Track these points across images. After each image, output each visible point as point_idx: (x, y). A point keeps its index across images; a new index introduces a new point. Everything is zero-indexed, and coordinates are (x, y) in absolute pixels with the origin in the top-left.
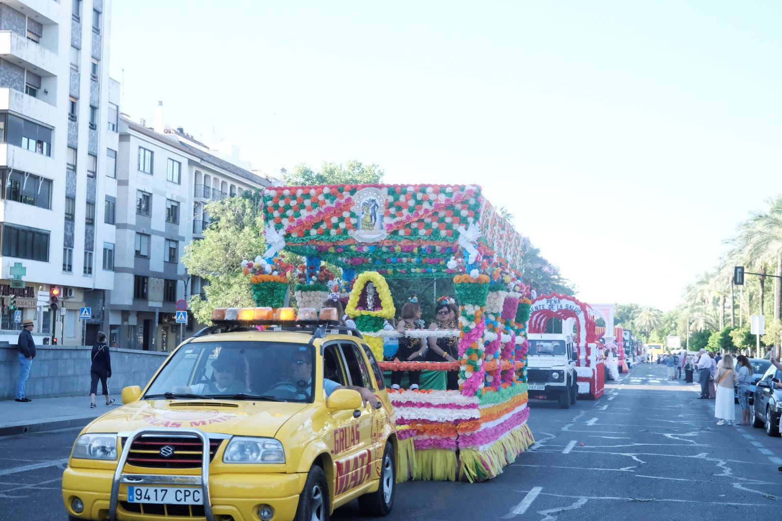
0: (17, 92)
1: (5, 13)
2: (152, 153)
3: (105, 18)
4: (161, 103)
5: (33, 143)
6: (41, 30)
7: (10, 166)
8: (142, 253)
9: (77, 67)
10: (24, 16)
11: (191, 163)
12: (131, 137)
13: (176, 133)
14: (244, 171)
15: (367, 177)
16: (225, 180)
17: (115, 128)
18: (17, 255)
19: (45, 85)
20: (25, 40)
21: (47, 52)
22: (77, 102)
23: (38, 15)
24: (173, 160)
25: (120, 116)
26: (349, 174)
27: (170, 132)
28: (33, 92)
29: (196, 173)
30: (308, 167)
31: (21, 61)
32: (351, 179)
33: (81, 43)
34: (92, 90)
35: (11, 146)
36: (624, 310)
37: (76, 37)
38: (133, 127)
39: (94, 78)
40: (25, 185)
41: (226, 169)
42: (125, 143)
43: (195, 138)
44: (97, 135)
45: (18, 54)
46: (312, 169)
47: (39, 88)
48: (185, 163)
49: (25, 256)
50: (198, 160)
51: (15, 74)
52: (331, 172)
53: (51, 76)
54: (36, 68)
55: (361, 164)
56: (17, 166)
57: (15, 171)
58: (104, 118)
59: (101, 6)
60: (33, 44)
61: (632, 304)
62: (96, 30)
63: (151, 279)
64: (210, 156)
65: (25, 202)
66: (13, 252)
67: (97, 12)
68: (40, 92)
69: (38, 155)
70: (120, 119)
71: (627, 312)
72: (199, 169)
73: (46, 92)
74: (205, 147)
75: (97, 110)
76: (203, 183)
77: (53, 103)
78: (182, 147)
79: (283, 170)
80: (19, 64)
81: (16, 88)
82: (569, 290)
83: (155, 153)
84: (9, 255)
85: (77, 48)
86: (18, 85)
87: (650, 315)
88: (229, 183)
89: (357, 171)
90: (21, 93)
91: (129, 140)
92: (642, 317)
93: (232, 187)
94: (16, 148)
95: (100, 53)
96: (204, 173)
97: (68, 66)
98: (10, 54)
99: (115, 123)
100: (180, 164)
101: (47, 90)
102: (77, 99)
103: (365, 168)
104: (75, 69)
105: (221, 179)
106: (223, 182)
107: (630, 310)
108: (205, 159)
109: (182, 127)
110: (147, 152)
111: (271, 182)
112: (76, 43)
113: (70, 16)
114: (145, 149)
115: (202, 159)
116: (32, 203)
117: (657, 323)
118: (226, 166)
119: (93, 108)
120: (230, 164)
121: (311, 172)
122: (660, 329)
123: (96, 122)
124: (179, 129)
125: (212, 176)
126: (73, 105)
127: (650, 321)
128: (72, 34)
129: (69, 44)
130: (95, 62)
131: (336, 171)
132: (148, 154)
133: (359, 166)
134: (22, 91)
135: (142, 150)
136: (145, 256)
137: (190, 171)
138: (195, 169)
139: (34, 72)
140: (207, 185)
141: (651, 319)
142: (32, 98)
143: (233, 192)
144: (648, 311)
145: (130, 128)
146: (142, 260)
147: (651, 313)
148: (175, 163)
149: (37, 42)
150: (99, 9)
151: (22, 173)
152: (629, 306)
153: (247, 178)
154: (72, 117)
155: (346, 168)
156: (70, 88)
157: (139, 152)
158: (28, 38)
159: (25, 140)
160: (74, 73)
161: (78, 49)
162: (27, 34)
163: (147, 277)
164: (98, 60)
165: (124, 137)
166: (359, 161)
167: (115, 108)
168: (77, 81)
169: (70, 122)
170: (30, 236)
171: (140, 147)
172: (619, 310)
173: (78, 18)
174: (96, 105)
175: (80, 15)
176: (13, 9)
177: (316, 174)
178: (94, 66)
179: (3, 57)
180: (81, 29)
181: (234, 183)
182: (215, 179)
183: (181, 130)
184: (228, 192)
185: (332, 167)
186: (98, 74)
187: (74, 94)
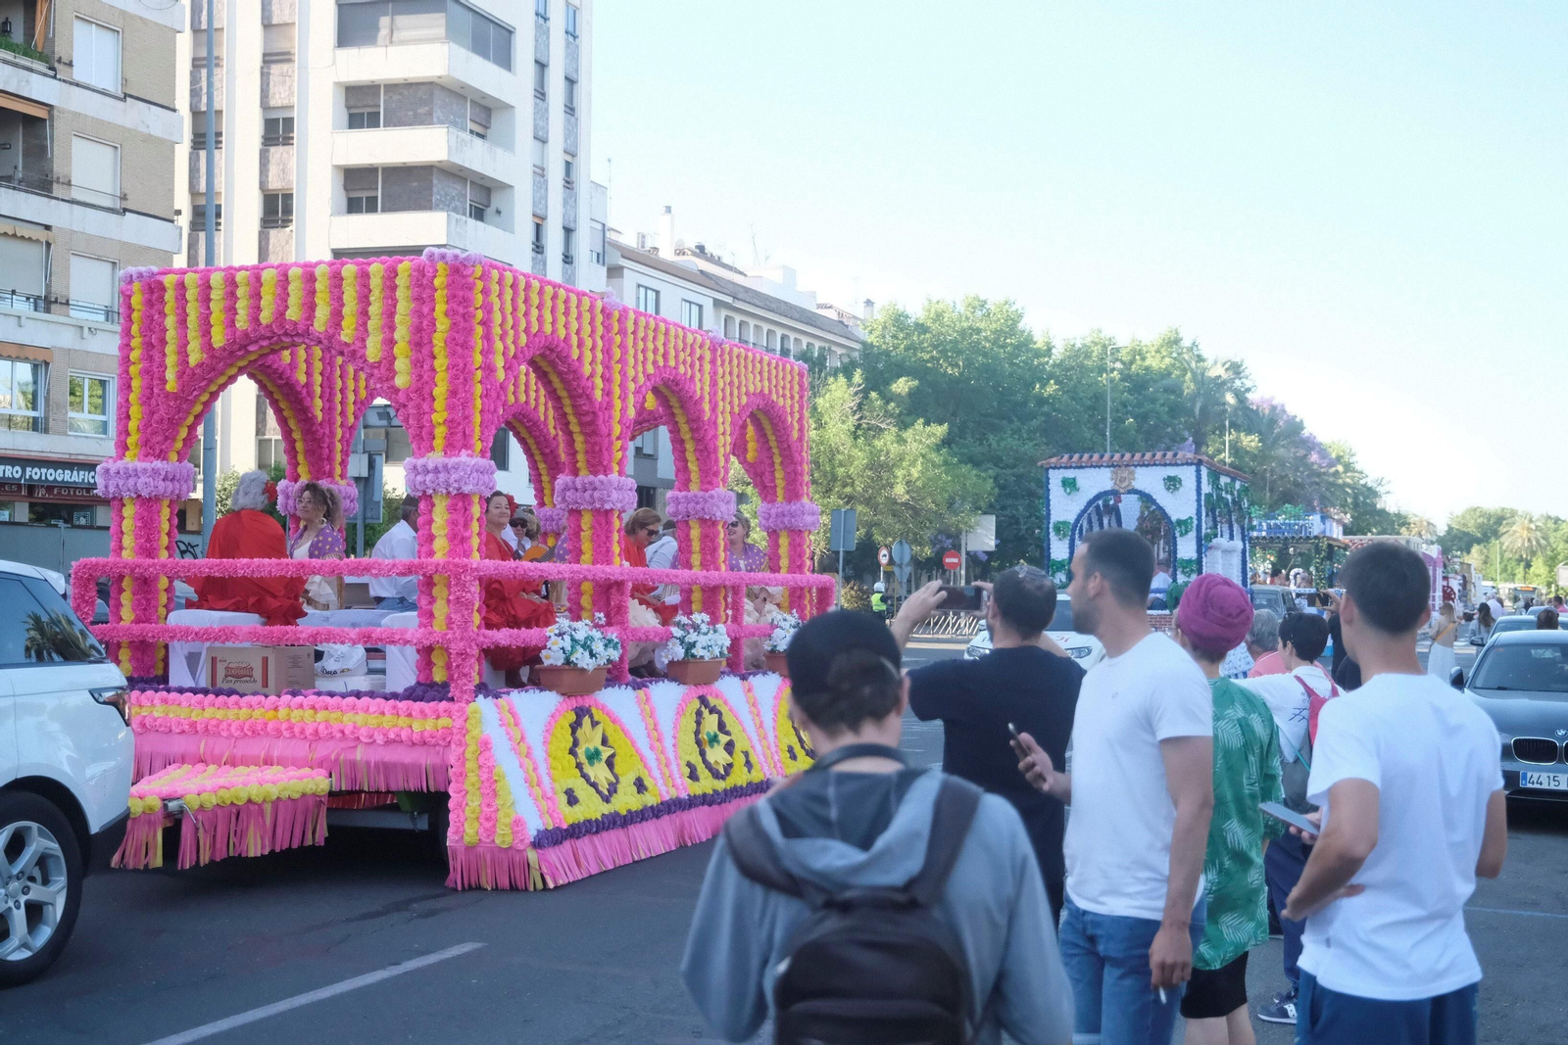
0: (459, 216)
1: (439, 98)
2: (657, 293)
3: (581, 89)
4: (668, 209)
6: (490, 116)
8: (645, 451)
9: (543, 170)
10: (465, 98)
11: (718, 304)
12: (625, 270)
13: (694, 254)
14: (802, 311)
15: (996, 322)
16: (772, 328)
17: (600, 258)
19: (497, 201)
20: (467, 136)
21: (499, 151)
22: (544, 224)
23: (485, 96)
24: (690, 302)
25: (608, 234)
26: (967, 318)
27: (684, 254)
28: (479, 214)
29: (726, 320)
30: (901, 309)
31: (462, 169)
32: (970, 328)
33: (547, 132)
34: (565, 202)
36: (1489, 520)
37: (541, 124)
38: (628, 254)
39: (569, 183)
41: (773, 311)
42: (615, 281)
43: (726, 260)
44: (574, 273)
45: (458, 160)
46: (909, 312)
47: (488, 206)
48: (708, 304)
50: (729, 300)
51: (454, 188)
52: (939, 316)
53: (505, 187)
54: (483, 177)
55: (985, 302)
58: (585, 245)
59: (577, 71)
60: (478, 141)
61: (1503, 509)
62: (570, 109)
63: (659, 491)
64: (747, 290)
67: (571, 82)
68: (490, 212)
70: (609, 243)
71: (1495, 523)
72: (731, 314)
73: (498, 212)
74: (741, 273)
75: (574, 234)
76: (737, 336)
77: (508, 228)
78: (704, 280)
79: (869, 303)
80: (460, 174)
81: (455, 210)
82: (1370, 489)
83: (662, 295)
85: (541, 140)
86: (459, 204)
87: (1529, 529)
88: (779, 332)
89: (979, 313)
90: (464, 218)
91: (622, 276)
92: (1515, 532)
93: (784, 338)
95: (576, 144)
96: (738, 318)
97: (530, 169)
98: (448, 161)
99: (601, 252)
100: (700, 307)
101: (501, 209)
102: (543, 219)
103: (993, 308)
104: (540, 172)
105: (766, 327)
106: (769, 332)
107: (1500, 519)
108: (740, 296)
109: (703, 243)
110: (649, 292)
111: (847, 326)
112: (540, 133)
113: (531, 93)
114: (646, 288)
115: (734, 298)
117: (1543, 542)
118: (773, 306)
119: (568, 231)
120: (779, 301)
121: (907, 317)
122: (1549, 553)
123: (573, 252)
124: (697, 247)
125: (752, 322)
126: (538, 228)
127: (1529, 540)
128: (535, 119)
129: (531, 135)
130: (569, 159)
131: (946, 315)
132: (651, 295)
133: (983, 306)
134: (464, 214)
135: (642, 290)
136: (650, 455)
137: (718, 317)
138: (724, 313)
139: (482, 182)
140: (744, 338)
141: (1532, 536)
143: (786, 346)
144: (1526, 522)
145: (623, 257)
146: (646, 462)
147: (1533, 526)
148: (693, 306)
149: (482, 136)
150: (573, 76)
152: (1499, 512)
153: (807, 324)
154: (538, 247)
155: (961, 308)
156: (534, 202)
157: (638, 293)
158: (472, 132)
160: (538, 179)
161: (544, 142)
162: (470, 125)
163: (654, 489)
164: (573, 156)
165: (614, 272)
166: (982, 298)
167: (599, 227)
168: (543, 191)
169: (534, 254)
171: (639, 286)
172: (1480, 520)
173: (543, 94)
174: (572, 226)
175: (546, 90)
176: (450, 91)
177: (913, 320)
178: (568, 164)
179: (437, 165)
180: (547, 110)
181: (786, 332)
182: (756, 326)
183: (701, 248)
184: (778, 348)
185: (941, 306)
186: (573, 176)
187: (539, 212)
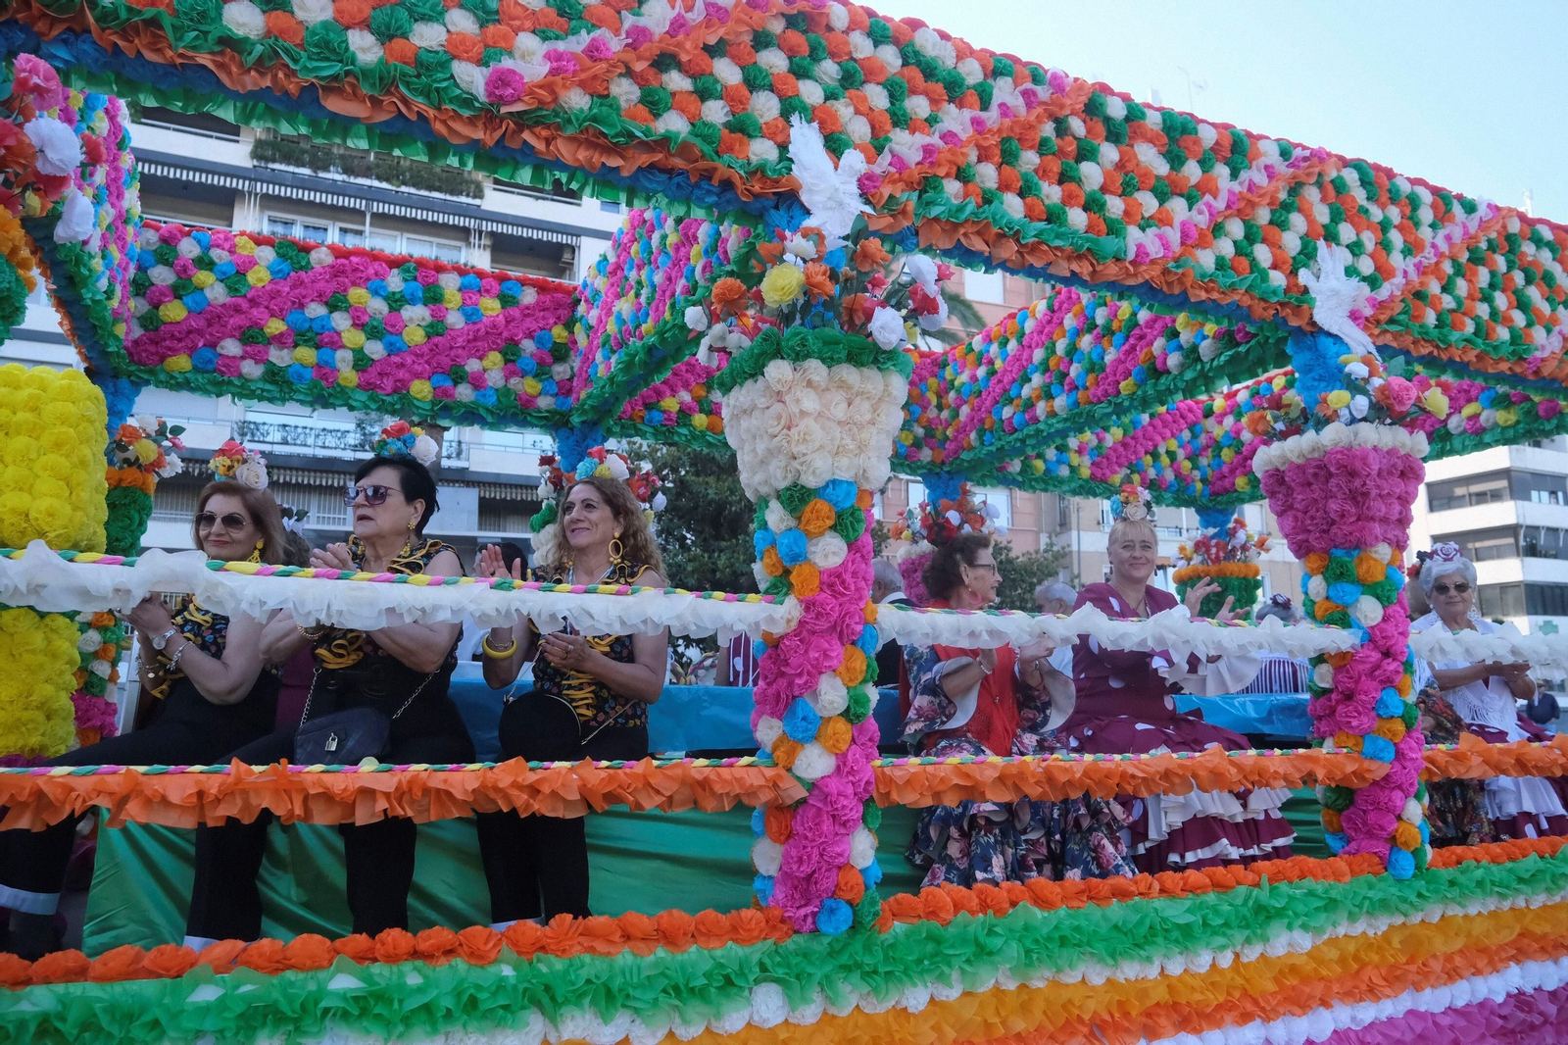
5: (1545, 495)
7: (1521, 522)
18: (1545, 613)
35: (1520, 503)
40: (1542, 540)
49: (1555, 613)
56: (1530, 522)
57: (1528, 527)
65: (1546, 556)
66: (1539, 608)
69: (1554, 507)
84: (1536, 613)
94: (1526, 503)
116: (1555, 557)
142: (1537, 450)
151: (1537, 528)
159: (1534, 494)
170: (1558, 591)
